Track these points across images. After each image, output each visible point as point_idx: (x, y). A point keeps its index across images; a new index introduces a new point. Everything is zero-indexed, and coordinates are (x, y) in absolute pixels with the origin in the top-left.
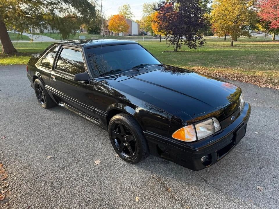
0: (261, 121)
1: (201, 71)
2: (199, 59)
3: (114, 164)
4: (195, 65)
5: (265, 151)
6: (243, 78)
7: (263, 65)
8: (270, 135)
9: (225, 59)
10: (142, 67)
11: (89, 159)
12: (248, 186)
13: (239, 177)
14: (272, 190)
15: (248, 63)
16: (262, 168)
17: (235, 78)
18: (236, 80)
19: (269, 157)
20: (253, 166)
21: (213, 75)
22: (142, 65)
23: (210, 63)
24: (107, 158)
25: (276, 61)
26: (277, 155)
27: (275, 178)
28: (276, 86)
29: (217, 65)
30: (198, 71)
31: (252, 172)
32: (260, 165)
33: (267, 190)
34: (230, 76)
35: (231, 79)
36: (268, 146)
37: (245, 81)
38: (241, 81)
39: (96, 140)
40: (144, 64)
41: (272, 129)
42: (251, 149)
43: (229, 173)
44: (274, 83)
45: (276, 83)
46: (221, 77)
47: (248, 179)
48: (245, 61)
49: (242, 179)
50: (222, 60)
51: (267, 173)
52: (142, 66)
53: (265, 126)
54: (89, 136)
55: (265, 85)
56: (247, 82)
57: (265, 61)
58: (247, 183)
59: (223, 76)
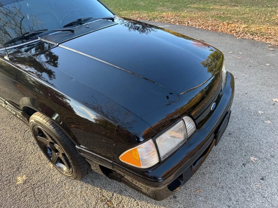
0: (240, 87)
1: (172, 19)
2: (169, 2)
3: (47, 182)
4: (165, 10)
5: (248, 135)
6: (218, 27)
7: (238, 8)
8: (252, 108)
9: (197, 2)
10: (81, 24)
11: (9, 175)
12: (230, 199)
13: (218, 184)
14: (260, 201)
15: (222, 6)
16: (246, 164)
17: (210, 27)
18: (210, 29)
19: (253, 144)
20: (235, 162)
21: (185, 24)
22: (80, 20)
23: (181, 7)
24: (37, 171)
25: (251, 3)
26: (262, 139)
27: (262, 179)
28: (254, 36)
29: (189, 9)
30: (168, 19)
31: (233, 173)
32: (243, 159)
33: (255, 203)
34: (204, 24)
35: (204, 29)
36: (252, 125)
37: (220, 30)
38: (216, 30)
39: (25, 139)
40: (83, 18)
41: (253, 98)
42: (231, 132)
43: (205, 178)
44: (251, 32)
45: (254, 32)
46: (194, 26)
47: (230, 186)
48: (219, 3)
49: (222, 188)
50: (194, 3)
51: (253, 172)
52: (80, 22)
53: (246, 95)
54: (16, 133)
55: (242, 35)
56: (222, 32)
57: (240, 3)
58: (229, 194)
59: (195, 25)
